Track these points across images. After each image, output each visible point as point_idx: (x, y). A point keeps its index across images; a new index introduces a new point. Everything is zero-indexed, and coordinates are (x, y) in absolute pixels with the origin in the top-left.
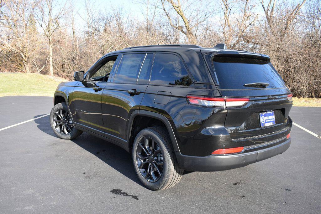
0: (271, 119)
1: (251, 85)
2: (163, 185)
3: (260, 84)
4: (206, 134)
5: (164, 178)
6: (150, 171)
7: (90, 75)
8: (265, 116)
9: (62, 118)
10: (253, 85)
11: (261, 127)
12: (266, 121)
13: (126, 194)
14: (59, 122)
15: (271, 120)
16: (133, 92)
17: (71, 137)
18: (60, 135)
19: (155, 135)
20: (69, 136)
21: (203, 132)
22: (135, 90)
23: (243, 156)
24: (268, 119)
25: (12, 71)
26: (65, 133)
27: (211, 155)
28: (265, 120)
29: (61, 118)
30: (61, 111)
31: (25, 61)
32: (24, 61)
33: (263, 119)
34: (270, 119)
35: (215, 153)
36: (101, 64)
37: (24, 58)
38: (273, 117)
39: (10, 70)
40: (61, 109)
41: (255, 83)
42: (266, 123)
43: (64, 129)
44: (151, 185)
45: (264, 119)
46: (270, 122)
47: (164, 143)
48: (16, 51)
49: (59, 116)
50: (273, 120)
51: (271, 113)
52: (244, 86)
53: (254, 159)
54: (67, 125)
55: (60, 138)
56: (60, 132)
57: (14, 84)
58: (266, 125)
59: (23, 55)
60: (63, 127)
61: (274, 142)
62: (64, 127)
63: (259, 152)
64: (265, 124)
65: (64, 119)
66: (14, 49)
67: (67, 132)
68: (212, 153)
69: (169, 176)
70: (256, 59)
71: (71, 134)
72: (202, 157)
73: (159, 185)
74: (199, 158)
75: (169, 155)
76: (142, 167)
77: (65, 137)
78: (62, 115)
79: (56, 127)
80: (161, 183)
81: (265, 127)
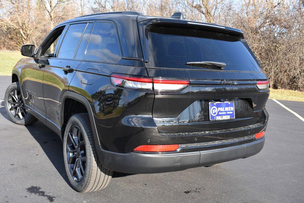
0: (229, 111)
1: (197, 64)
2: (85, 186)
3: (211, 64)
4: (126, 124)
5: (86, 177)
6: (76, 168)
7: (42, 50)
8: (218, 106)
9: (17, 100)
10: (200, 64)
11: (209, 120)
12: (220, 113)
13: (43, 194)
14: (14, 105)
15: (228, 113)
16: (68, 69)
17: (25, 122)
18: (15, 119)
19: (80, 123)
20: (23, 121)
21: (124, 122)
22: (69, 67)
23: (176, 157)
24: (223, 110)
25: (11, 50)
26: (19, 117)
27: (132, 151)
28: (218, 112)
29: (15, 99)
30: (16, 91)
31: (25, 39)
32: (23, 39)
33: (213, 110)
34: (226, 112)
35: (138, 150)
36: (53, 36)
37: (23, 35)
38: (232, 109)
39: (8, 48)
40: (16, 89)
41: (202, 62)
42: (218, 115)
43: (18, 112)
44: (75, 184)
45: (216, 111)
46: (227, 114)
47: (87, 133)
48: (14, 27)
49: (14, 97)
50: (232, 113)
51: (229, 103)
52: (186, 64)
53: (195, 161)
54: (21, 108)
55: (15, 123)
56: (15, 116)
57: (8, 64)
58: (219, 118)
59: (22, 32)
60: (17, 110)
61: (230, 141)
62: (19, 110)
63: (203, 153)
64: (217, 117)
65: (19, 101)
66: (13, 25)
67: (21, 117)
68: (135, 150)
69: (90, 176)
70: (219, 32)
71: (25, 119)
72: (123, 154)
73: (81, 186)
74: (119, 155)
75: (91, 149)
76: (70, 162)
77: (19, 122)
78: (16, 96)
79: (11, 110)
80: (83, 183)
81: (216, 121)
